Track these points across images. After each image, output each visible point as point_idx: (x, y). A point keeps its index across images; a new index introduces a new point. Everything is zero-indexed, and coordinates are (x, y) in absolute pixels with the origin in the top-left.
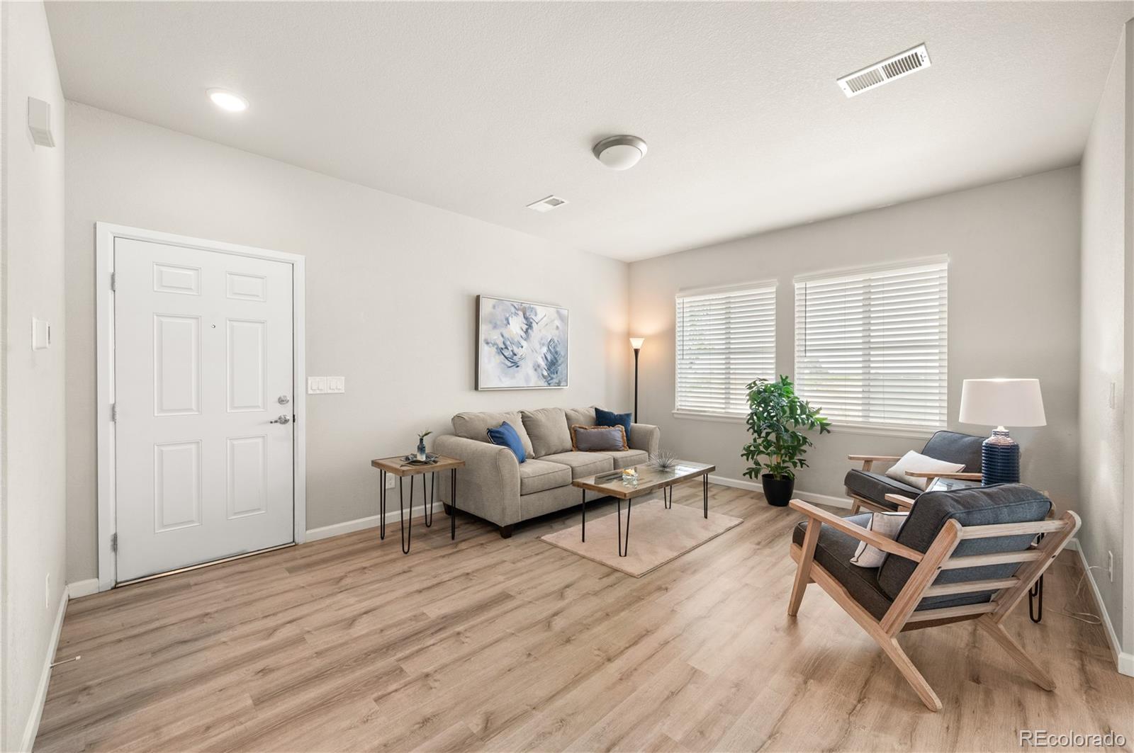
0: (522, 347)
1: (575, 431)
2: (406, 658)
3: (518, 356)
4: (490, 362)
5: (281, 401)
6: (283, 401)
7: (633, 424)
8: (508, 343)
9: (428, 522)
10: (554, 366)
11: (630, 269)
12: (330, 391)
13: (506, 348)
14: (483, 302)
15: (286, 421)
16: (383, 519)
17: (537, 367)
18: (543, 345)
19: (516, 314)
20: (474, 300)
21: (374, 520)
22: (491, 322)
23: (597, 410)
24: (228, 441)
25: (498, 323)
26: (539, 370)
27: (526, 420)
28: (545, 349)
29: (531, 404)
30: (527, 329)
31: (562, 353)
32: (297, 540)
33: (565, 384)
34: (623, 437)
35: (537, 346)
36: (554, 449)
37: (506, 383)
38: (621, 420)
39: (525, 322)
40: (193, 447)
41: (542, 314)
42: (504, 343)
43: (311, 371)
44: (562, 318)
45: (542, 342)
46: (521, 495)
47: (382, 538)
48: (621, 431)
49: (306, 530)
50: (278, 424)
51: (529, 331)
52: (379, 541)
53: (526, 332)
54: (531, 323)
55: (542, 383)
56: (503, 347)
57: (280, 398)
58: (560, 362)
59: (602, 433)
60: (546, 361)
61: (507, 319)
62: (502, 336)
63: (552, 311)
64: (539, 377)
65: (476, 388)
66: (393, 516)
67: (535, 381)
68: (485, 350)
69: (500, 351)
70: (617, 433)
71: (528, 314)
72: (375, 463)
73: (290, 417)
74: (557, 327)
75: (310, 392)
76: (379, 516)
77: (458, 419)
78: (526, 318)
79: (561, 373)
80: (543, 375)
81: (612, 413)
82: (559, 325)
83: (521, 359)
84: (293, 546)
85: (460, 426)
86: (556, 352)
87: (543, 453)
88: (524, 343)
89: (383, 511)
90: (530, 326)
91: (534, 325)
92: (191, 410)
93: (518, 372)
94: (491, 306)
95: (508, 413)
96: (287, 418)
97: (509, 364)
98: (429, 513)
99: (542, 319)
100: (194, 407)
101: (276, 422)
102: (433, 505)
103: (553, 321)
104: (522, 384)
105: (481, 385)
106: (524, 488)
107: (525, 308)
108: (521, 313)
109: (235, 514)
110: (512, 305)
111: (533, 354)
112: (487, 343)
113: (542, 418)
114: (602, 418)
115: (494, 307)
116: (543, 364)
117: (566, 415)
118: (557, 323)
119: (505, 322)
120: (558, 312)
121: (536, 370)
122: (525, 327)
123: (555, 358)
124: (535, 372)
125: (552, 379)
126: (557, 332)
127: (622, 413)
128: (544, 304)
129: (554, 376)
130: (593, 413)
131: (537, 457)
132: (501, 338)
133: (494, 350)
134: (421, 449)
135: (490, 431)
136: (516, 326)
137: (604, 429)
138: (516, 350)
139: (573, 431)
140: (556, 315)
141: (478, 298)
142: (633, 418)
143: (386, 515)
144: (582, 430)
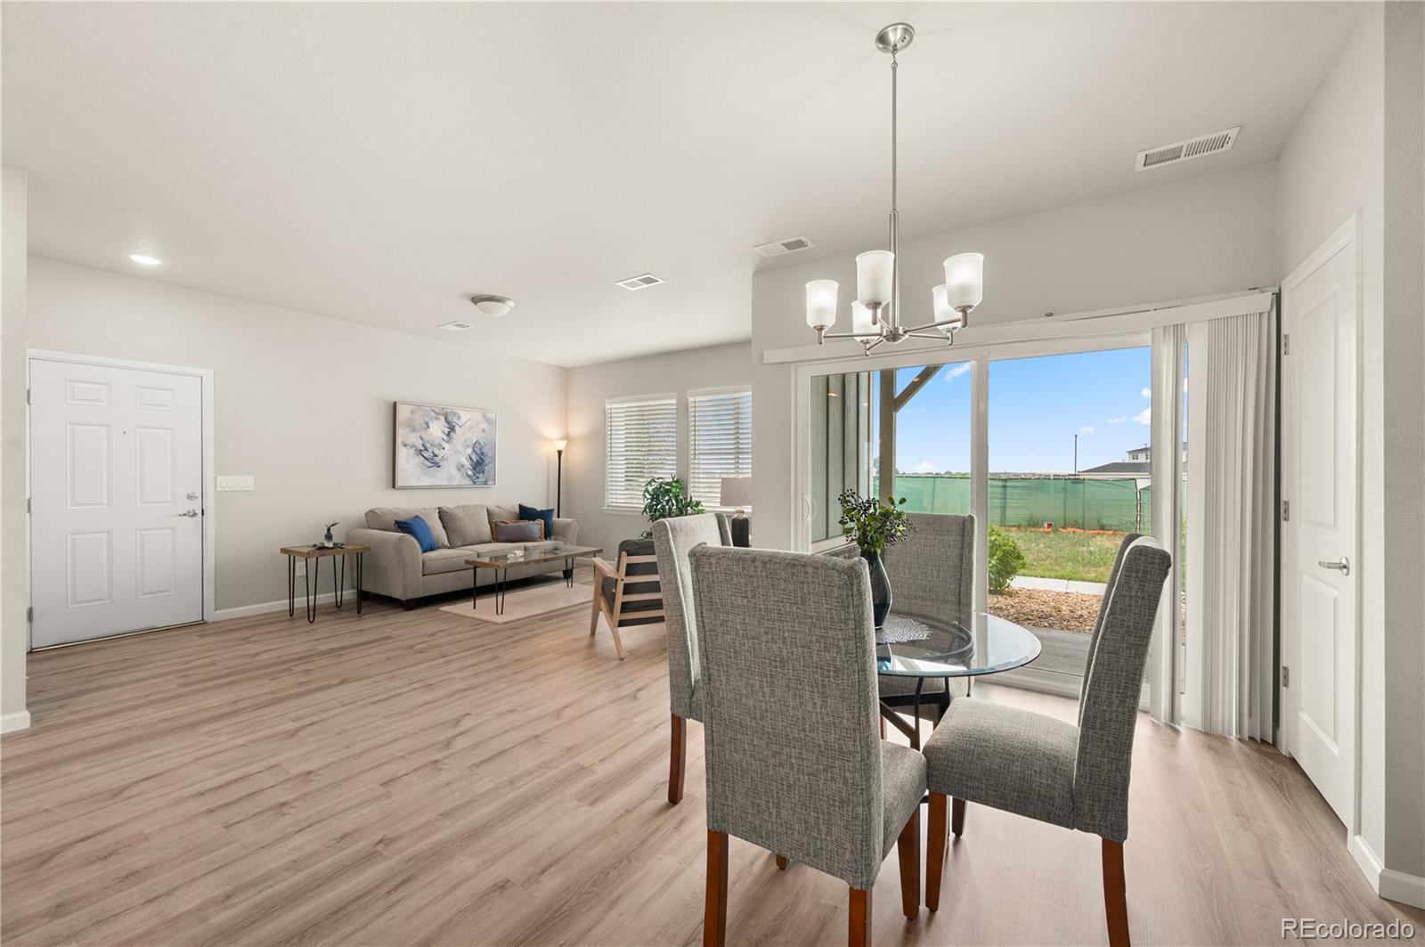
0: (444, 449)
1: (496, 525)
2: (296, 665)
3: (440, 457)
4: (408, 464)
5: (190, 497)
6: (192, 497)
7: (555, 518)
8: (428, 445)
9: (339, 606)
10: (480, 465)
11: (566, 375)
12: (239, 489)
13: (426, 449)
14: (400, 408)
15: (195, 514)
16: (292, 604)
17: (460, 467)
18: (468, 446)
19: (437, 419)
20: (392, 405)
21: (283, 604)
22: (409, 426)
23: (521, 506)
24: (138, 532)
25: (417, 427)
26: (463, 470)
27: (443, 515)
28: (469, 451)
29: (450, 501)
30: (449, 433)
31: (490, 454)
32: (205, 619)
33: (493, 483)
34: (541, 529)
35: (461, 448)
36: (470, 541)
37: (427, 481)
38: (545, 515)
39: (446, 425)
40: (104, 536)
41: (465, 419)
42: (423, 445)
43: (219, 470)
44: (488, 421)
45: (466, 444)
46: (423, 575)
47: (291, 615)
48: (541, 525)
49: (216, 609)
50: (187, 517)
51: (452, 433)
52: (289, 617)
53: (448, 435)
54: (454, 426)
55: (467, 482)
56: (422, 448)
57: (189, 494)
58: (486, 462)
59: (520, 526)
60: (470, 462)
61: (427, 424)
62: (422, 439)
63: (478, 416)
64: (463, 476)
65: (394, 487)
66: (300, 602)
67: (457, 479)
68: (402, 452)
69: (420, 452)
70: (536, 526)
71: (450, 418)
72: (284, 551)
73: (199, 511)
74: (483, 430)
75: (219, 489)
76: (288, 601)
77: (371, 514)
78: (448, 422)
79: (489, 473)
80: (467, 475)
81: (534, 509)
82: (485, 428)
83: (443, 459)
84: (203, 623)
85: (374, 519)
86: (482, 454)
87: (459, 544)
88: (445, 445)
89: (292, 596)
90: (452, 429)
91: (457, 428)
92: (102, 504)
93: (439, 471)
94: (409, 411)
95: (424, 509)
96: (197, 512)
97: (429, 464)
98: (339, 599)
99: (466, 423)
100: (105, 501)
101: (184, 515)
102: (344, 592)
103: (479, 424)
104: (444, 482)
105: (399, 483)
106: (425, 568)
107: (446, 413)
108: (442, 418)
109: (144, 594)
110: (432, 410)
111: (457, 455)
112: (405, 445)
113: (460, 513)
114: (526, 513)
115: (412, 412)
116: (467, 464)
117: (488, 511)
118: (484, 426)
119: (425, 426)
120: (484, 416)
121: (459, 470)
122: (447, 430)
123: (482, 459)
124: (458, 472)
125: (478, 478)
126: (483, 435)
127: (545, 508)
128: (468, 408)
129: (481, 475)
130: (517, 510)
131: (452, 546)
132: (421, 442)
133: (412, 451)
134: (329, 537)
135: (397, 522)
136: (437, 429)
137: (526, 523)
138: (437, 452)
139: (493, 525)
140: (482, 419)
141: (395, 403)
142: (555, 512)
143: (295, 600)
144: (502, 524)
